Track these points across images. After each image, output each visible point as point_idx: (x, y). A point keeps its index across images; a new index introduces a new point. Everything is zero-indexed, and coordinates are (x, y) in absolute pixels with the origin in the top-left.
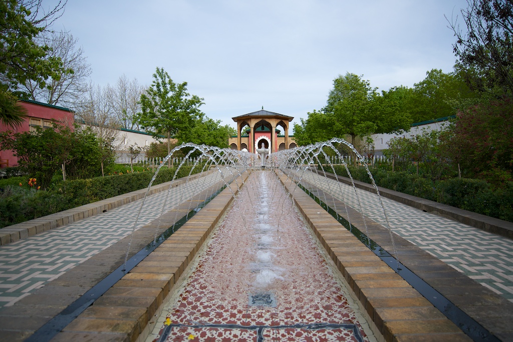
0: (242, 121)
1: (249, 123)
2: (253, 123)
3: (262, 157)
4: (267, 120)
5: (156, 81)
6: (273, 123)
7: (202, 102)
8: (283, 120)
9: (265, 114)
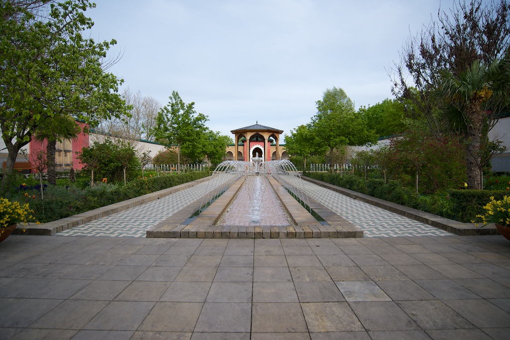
0: (240, 133)
1: (245, 135)
2: (248, 136)
3: (256, 164)
4: (261, 133)
5: (171, 102)
6: (266, 136)
7: (208, 118)
8: (275, 133)
9: (259, 128)
